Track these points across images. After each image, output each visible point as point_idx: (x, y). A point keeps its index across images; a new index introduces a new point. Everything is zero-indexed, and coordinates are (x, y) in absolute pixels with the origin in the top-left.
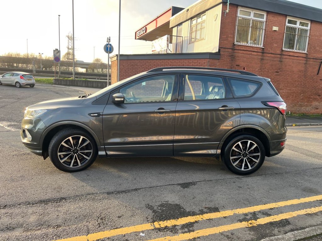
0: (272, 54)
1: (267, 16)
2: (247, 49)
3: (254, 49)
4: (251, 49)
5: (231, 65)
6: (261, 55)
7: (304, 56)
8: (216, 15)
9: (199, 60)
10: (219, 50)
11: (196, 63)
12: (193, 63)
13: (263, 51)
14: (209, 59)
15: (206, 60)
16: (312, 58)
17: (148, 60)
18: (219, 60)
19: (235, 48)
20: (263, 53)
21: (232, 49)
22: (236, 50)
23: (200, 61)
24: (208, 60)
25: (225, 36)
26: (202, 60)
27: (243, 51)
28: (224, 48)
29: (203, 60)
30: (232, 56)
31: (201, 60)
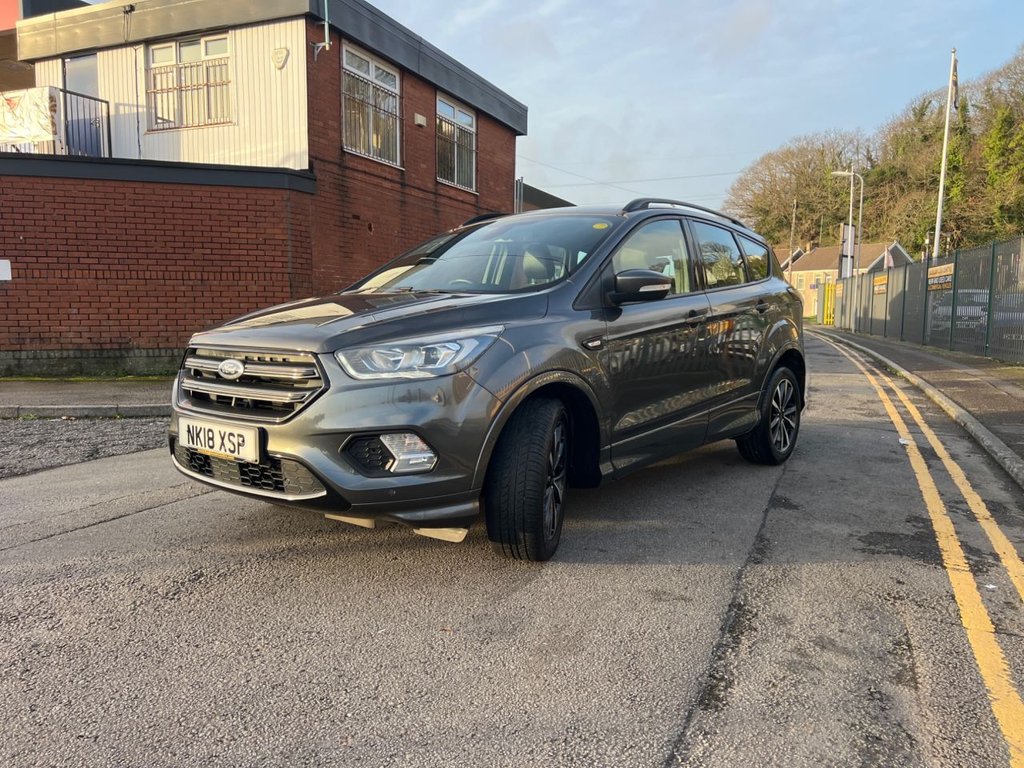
0: (419, 189)
1: (402, 80)
2: (371, 170)
3: (385, 171)
4: (378, 171)
5: (341, 214)
6: (400, 189)
7: (472, 200)
8: (285, 52)
9: (253, 191)
10: (311, 164)
11: (242, 201)
12: (230, 201)
13: (402, 179)
14: (288, 192)
15: (277, 192)
16: (485, 207)
17: (18, 179)
18: (313, 197)
19: (347, 164)
20: (403, 185)
21: (339, 165)
22: (347, 171)
23: (255, 197)
24: (286, 194)
25: (321, 124)
26: (264, 191)
27: (363, 176)
28: (322, 160)
29: (270, 192)
30: (341, 188)
31: (259, 191)
